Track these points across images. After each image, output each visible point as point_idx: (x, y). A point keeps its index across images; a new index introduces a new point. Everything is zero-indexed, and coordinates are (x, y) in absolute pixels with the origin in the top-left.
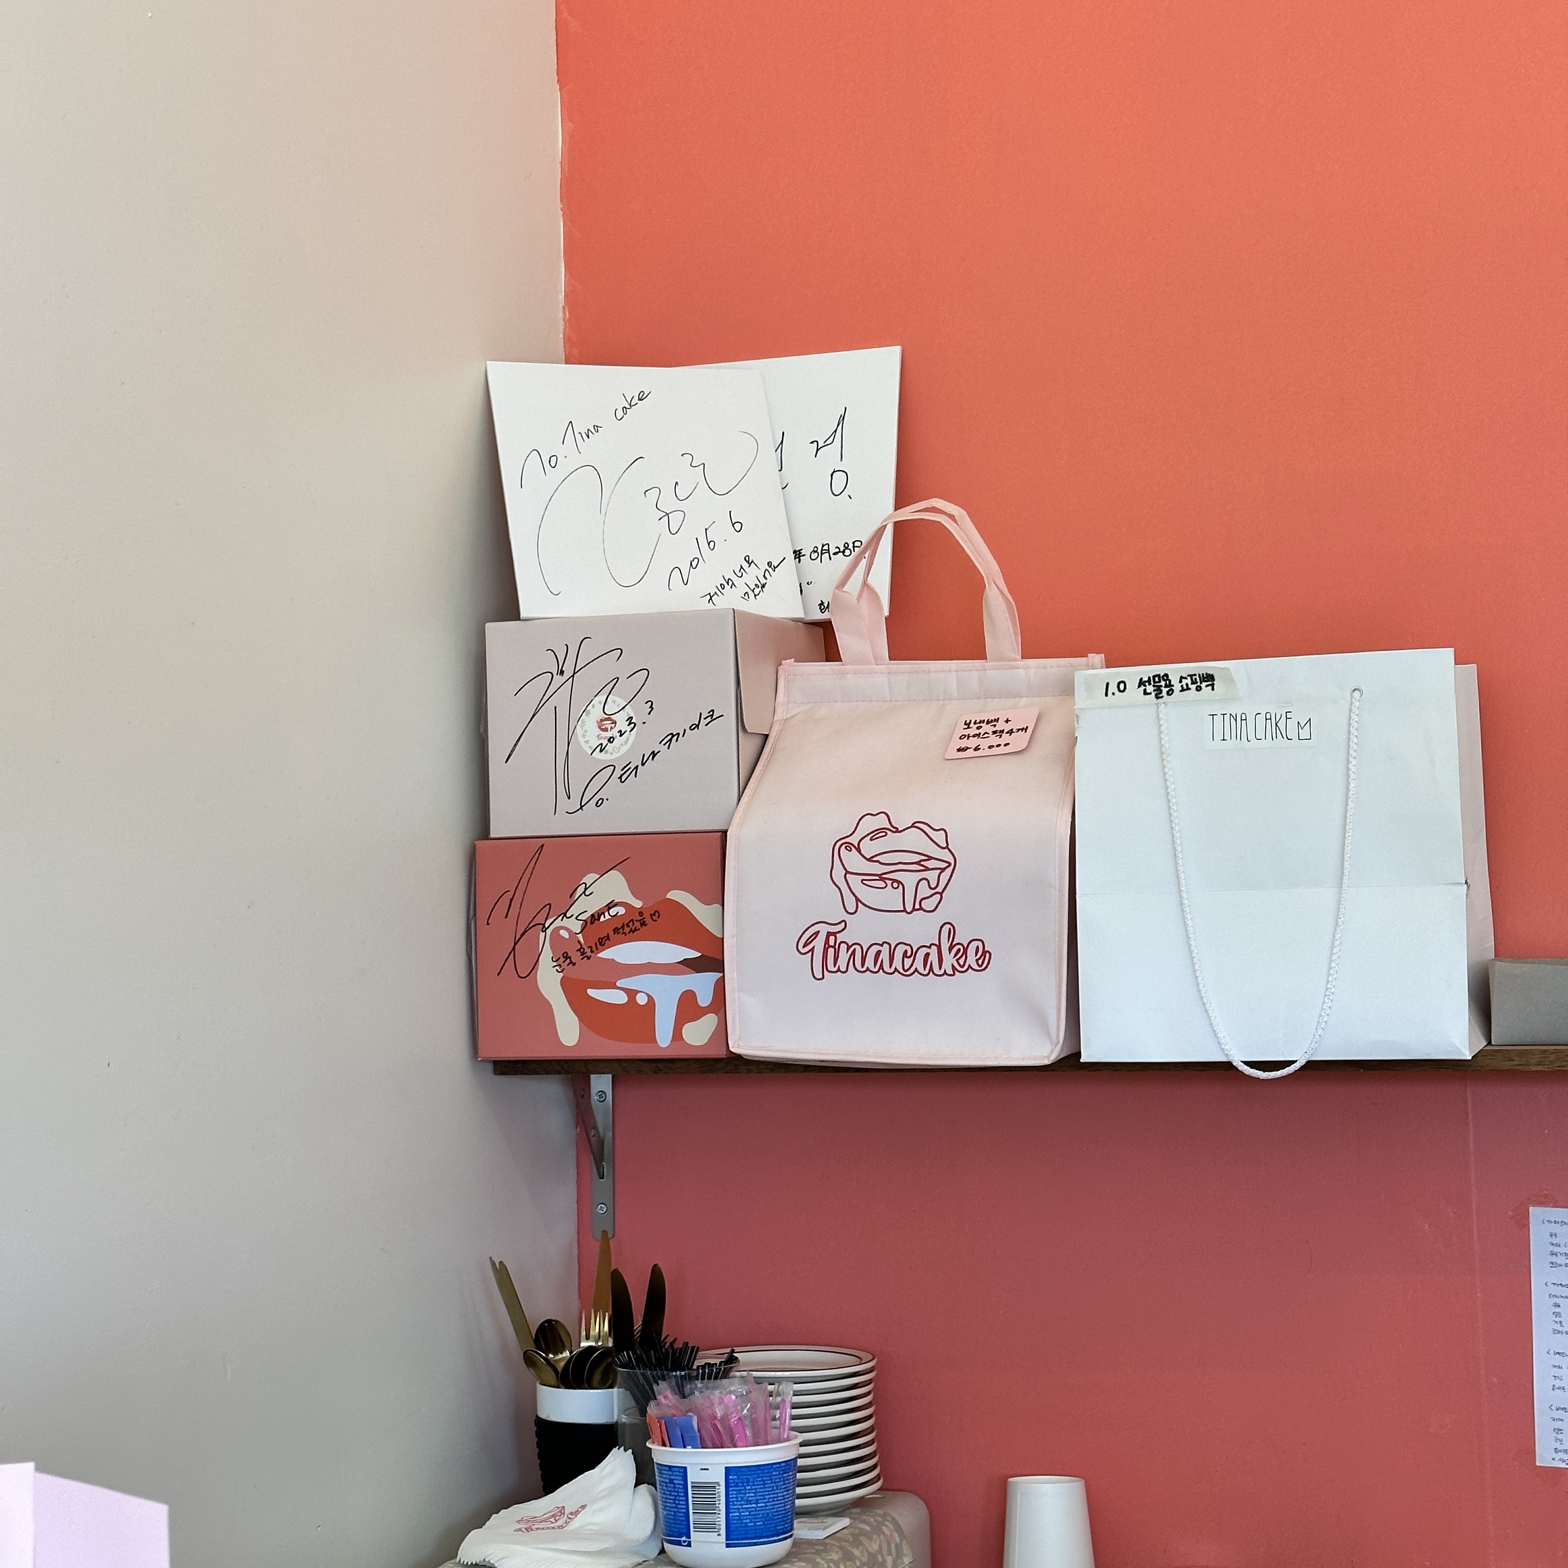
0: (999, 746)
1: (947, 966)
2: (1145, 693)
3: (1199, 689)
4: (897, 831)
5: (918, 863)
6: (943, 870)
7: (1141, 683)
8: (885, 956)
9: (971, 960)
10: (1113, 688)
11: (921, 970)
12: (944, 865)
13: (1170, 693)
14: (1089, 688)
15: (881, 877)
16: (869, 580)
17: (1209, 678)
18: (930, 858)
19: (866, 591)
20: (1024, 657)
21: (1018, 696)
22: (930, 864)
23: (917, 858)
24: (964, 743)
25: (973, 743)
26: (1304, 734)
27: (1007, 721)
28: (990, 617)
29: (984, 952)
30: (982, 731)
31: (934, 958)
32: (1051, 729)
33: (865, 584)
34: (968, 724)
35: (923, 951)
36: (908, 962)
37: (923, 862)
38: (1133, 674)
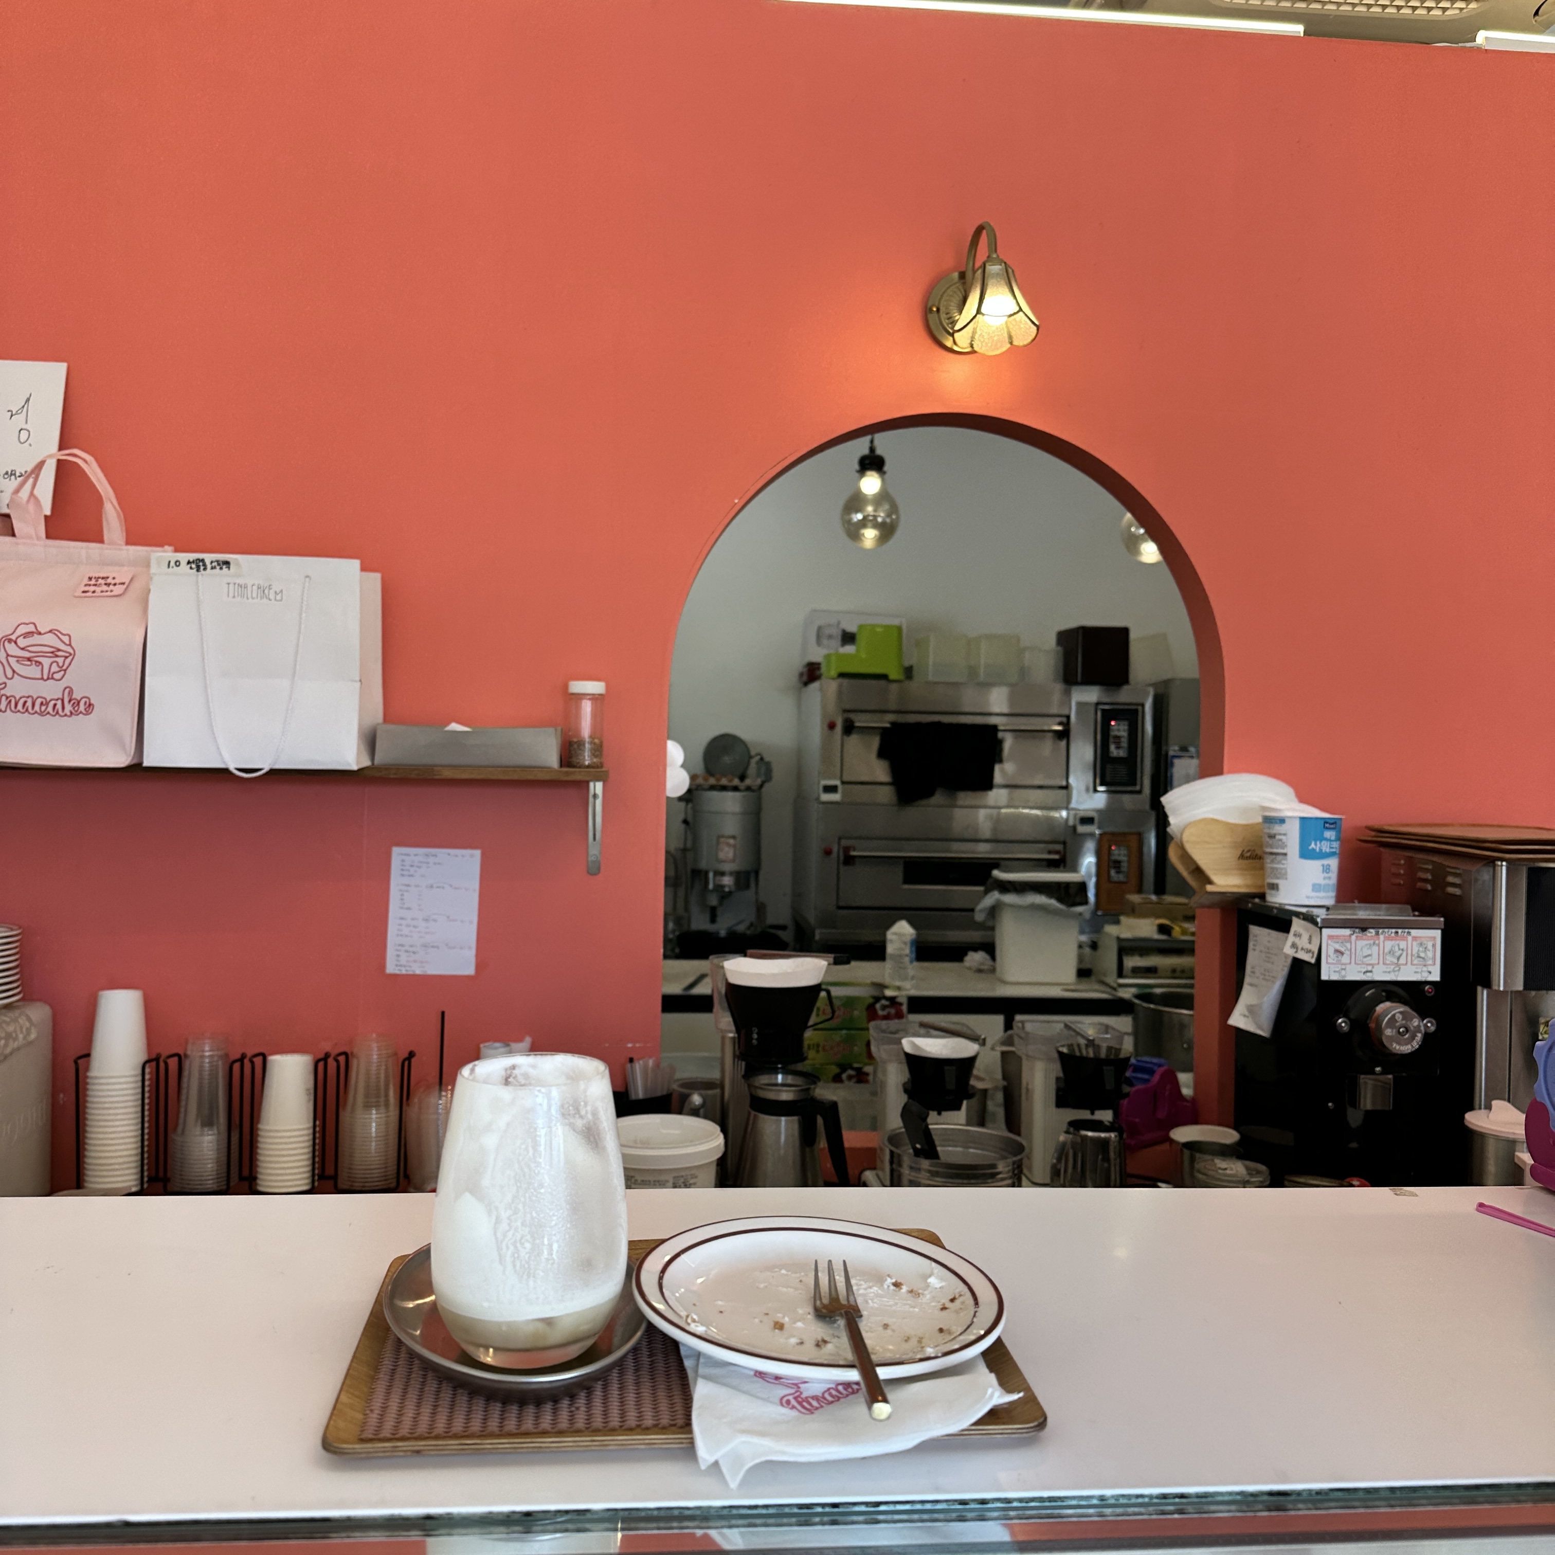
0: (107, 591)
1: (67, 711)
2: (191, 568)
3: (221, 568)
4: (40, 633)
5: (52, 652)
6: (66, 657)
7: (189, 562)
8: (29, 704)
9: (82, 707)
10: (172, 564)
11: (51, 712)
12: (67, 655)
13: (205, 569)
14: (159, 563)
15: (29, 659)
16: (36, 492)
17: (227, 563)
18: (59, 650)
19: (32, 499)
20: (128, 543)
21: (123, 566)
22: (60, 653)
23: (52, 650)
24: (86, 588)
25: (92, 588)
26: (278, 597)
27: (114, 578)
28: (107, 520)
29: (90, 705)
30: (98, 583)
31: (59, 706)
32: (136, 585)
33: (32, 494)
34: (90, 579)
35: (53, 702)
36: (43, 708)
37: (55, 653)
38: (184, 557)
